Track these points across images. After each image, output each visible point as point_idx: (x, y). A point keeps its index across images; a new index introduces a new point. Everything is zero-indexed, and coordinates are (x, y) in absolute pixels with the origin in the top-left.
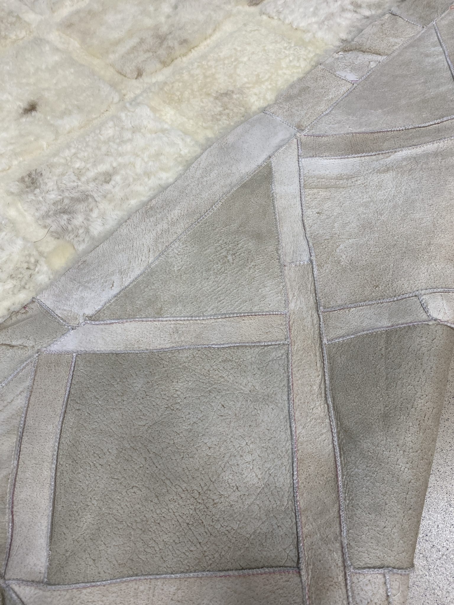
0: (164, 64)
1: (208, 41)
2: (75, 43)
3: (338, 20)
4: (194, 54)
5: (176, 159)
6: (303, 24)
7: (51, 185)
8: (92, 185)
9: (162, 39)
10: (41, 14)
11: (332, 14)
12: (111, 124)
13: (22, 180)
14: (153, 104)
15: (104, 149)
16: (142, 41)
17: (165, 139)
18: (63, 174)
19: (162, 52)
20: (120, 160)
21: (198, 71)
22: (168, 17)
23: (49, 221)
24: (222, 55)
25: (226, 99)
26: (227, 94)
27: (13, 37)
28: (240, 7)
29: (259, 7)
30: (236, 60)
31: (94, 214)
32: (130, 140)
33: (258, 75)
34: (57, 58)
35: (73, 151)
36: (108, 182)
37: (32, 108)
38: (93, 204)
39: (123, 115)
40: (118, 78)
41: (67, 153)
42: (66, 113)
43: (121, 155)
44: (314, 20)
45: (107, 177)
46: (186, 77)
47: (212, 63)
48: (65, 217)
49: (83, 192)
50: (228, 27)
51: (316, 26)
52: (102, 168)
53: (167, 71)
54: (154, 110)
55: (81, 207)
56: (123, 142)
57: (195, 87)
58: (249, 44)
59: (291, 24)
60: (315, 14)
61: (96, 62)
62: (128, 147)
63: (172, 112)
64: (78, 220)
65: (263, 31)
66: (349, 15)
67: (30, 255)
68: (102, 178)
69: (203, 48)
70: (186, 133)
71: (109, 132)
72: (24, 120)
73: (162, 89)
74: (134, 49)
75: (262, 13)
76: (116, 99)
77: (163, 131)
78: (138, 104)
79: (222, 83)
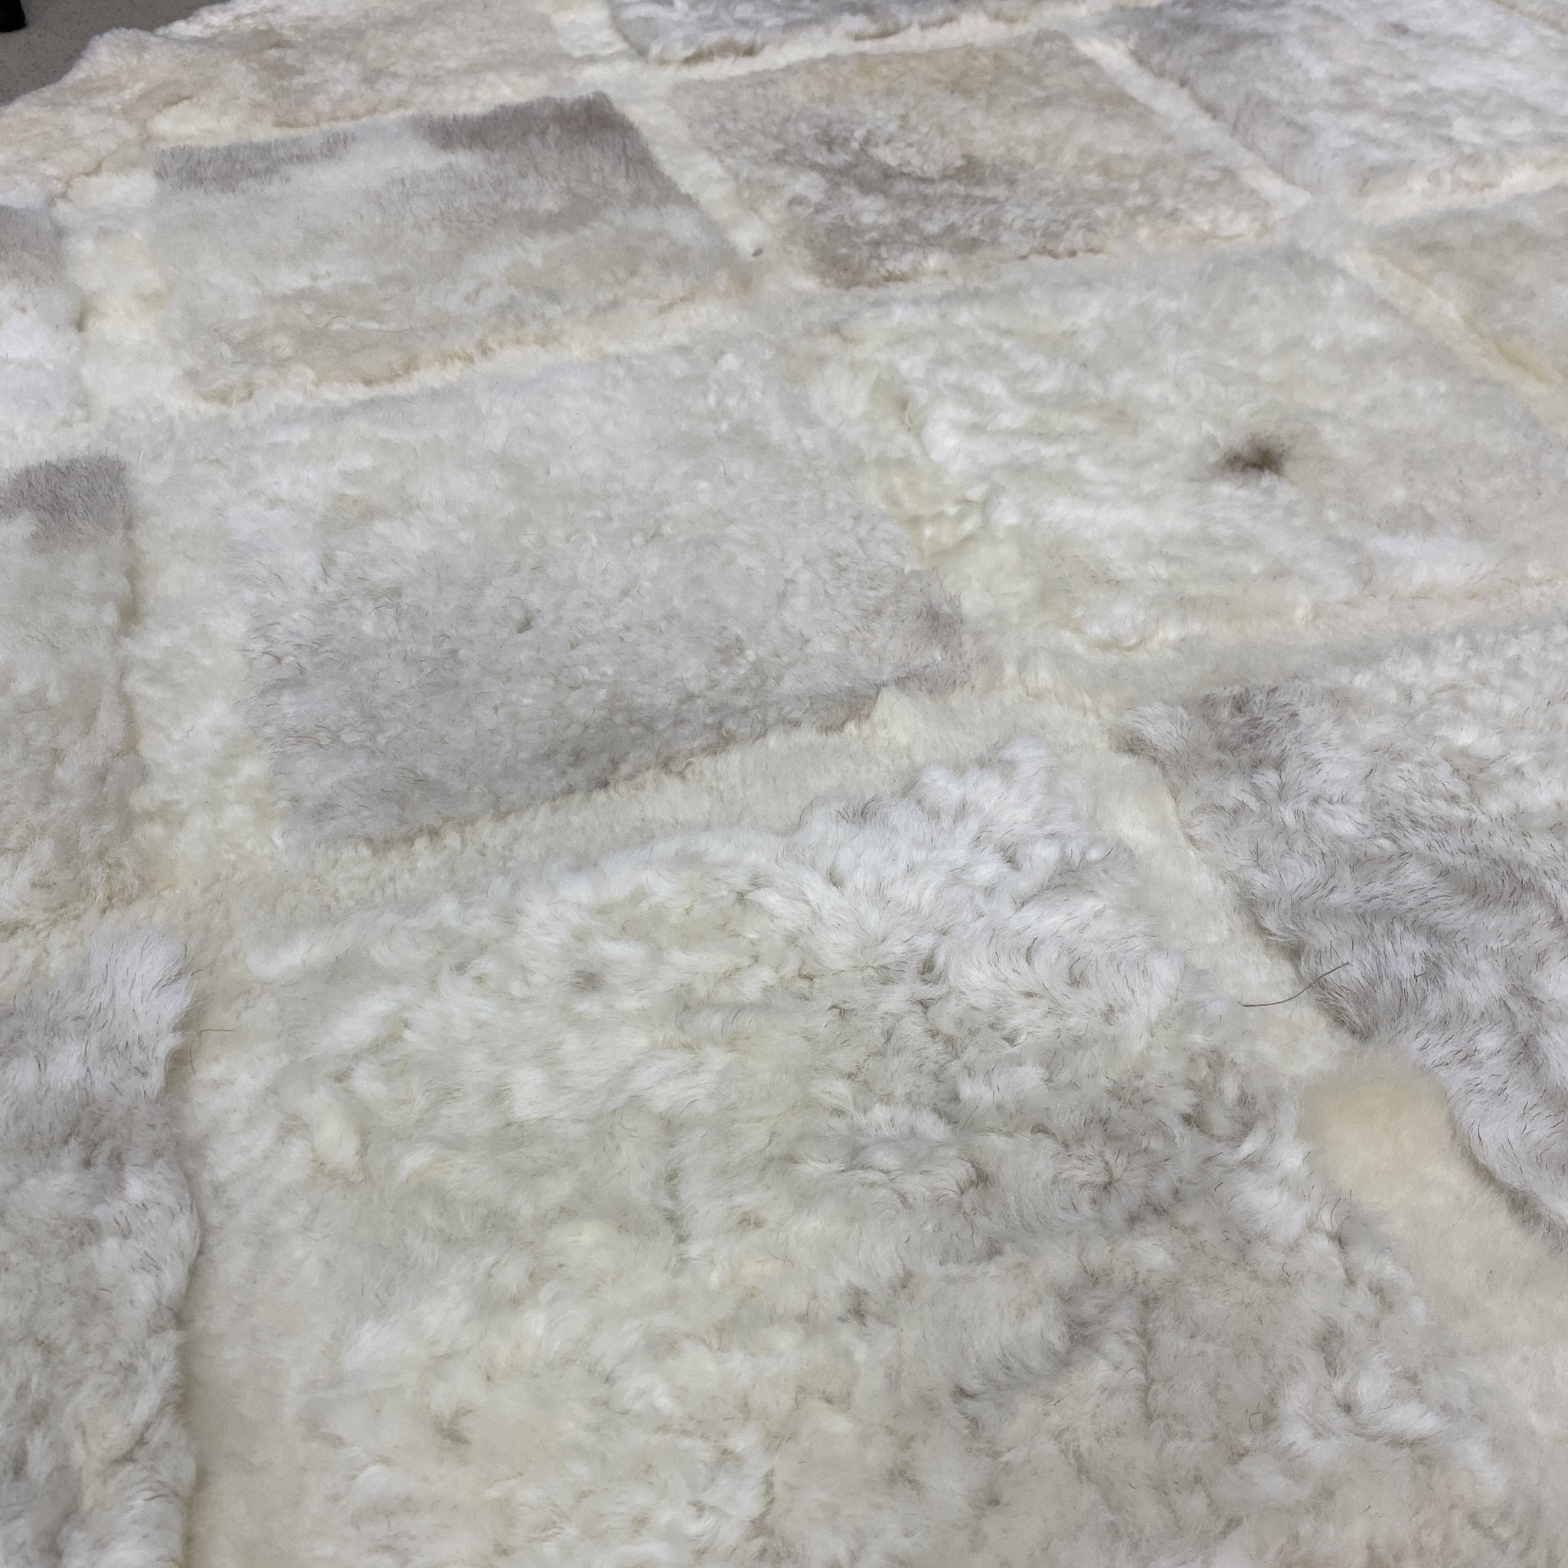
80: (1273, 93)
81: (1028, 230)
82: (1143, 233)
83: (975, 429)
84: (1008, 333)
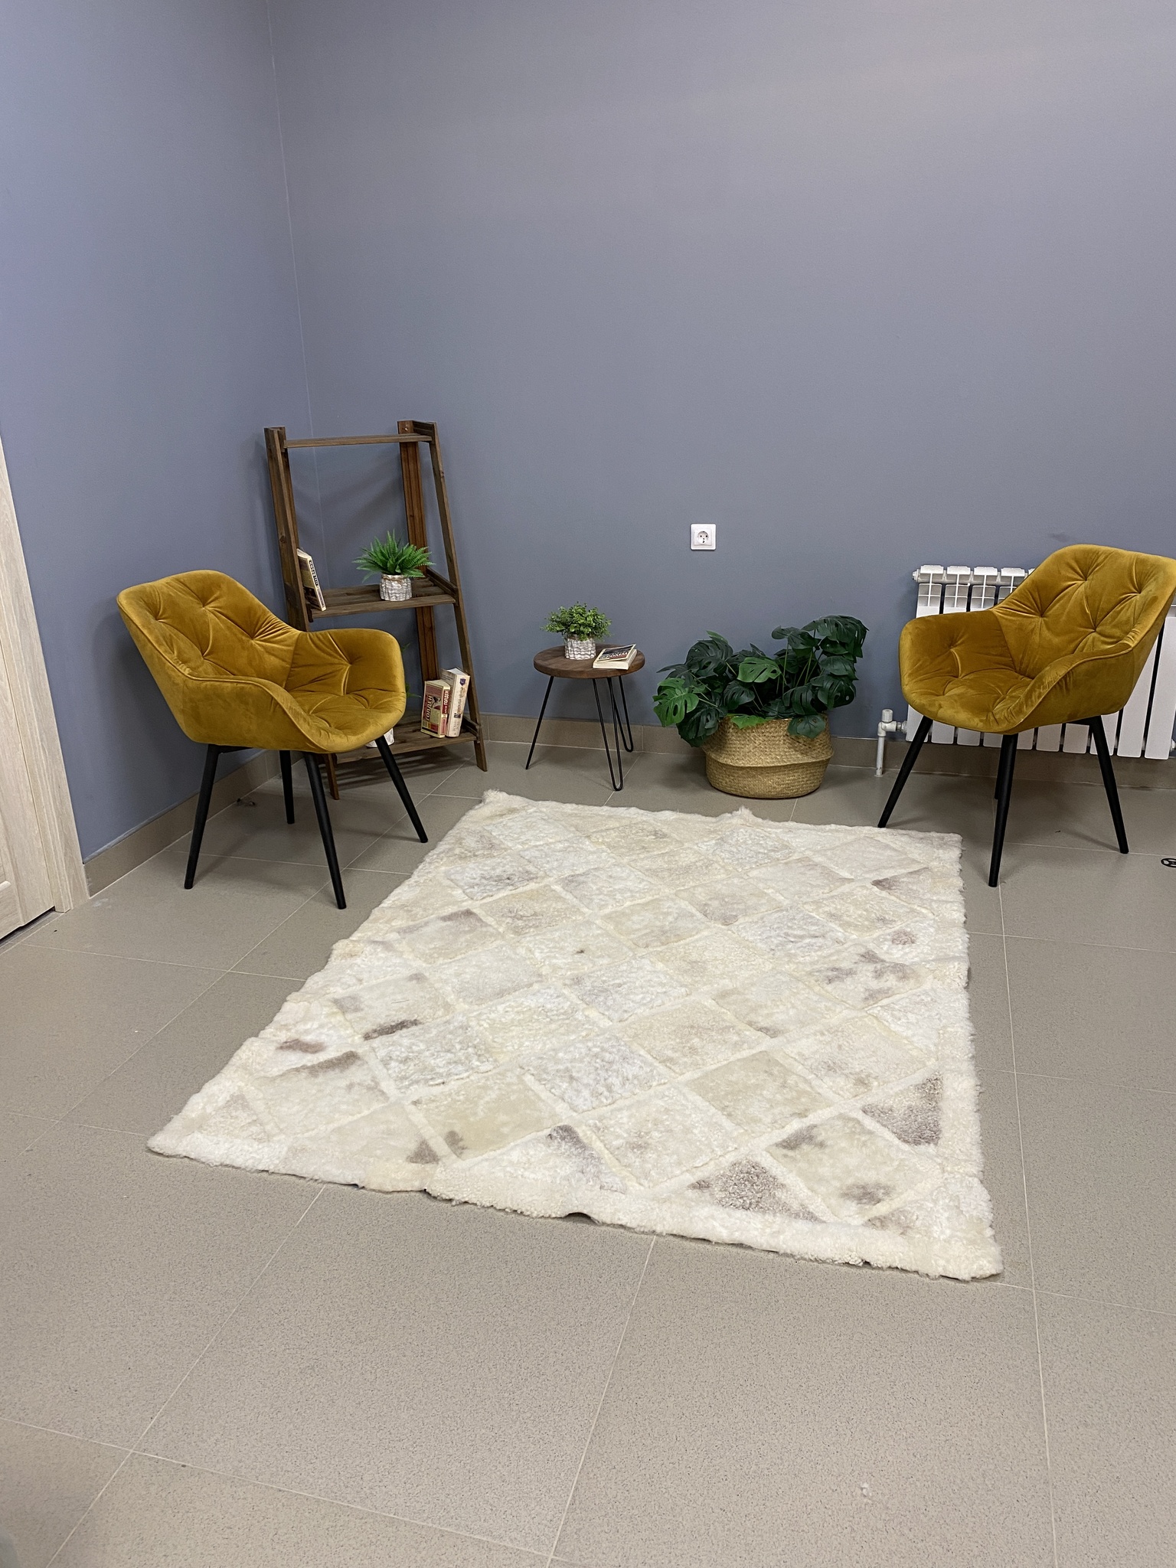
0: (663, 944)
1: (692, 937)
2: (611, 927)
3: (773, 940)
4: (682, 942)
5: (659, 984)
6: (751, 938)
9: (664, 933)
10: (592, 910)
11: (771, 937)
12: (626, 964)
13: (573, 980)
14: (652, 959)
15: (620, 974)
16: (652, 931)
17: (655, 975)
19: (663, 938)
20: (628, 979)
21: (682, 950)
22: (671, 923)
23: (585, 997)
24: (698, 945)
25: (694, 964)
26: (696, 962)
28: (716, 925)
29: (728, 926)
30: (706, 949)
32: (636, 973)
33: (716, 957)
34: (599, 932)
36: (620, 987)
37: (582, 952)
38: (609, 994)
39: (634, 962)
40: (633, 946)
41: (599, 973)
42: (601, 957)
44: (759, 937)
45: (620, 985)
46: (674, 951)
47: (691, 947)
48: (594, 996)
50: (706, 933)
51: (759, 941)
52: (617, 981)
53: (664, 947)
54: (652, 962)
55: (604, 994)
56: (630, 973)
57: (678, 956)
58: (715, 943)
59: (744, 938)
60: (761, 935)
62: (634, 975)
63: (662, 965)
64: (601, 999)
65: (726, 938)
66: (780, 939)
67: (574, 1008)
68: (616, 985)
69: (688, 940)
70: (667, 974)
71: (624, 968)
72: (576, 956)
73: (658, 954)
74: (646, 934)
75: (728, 929)
76: (631, 955)
77: (655, 972)
78: (643, 958)
79: (694, 957)
80: (586, 894)
81: (546, 923)
82: (565, 921)
83: (541, 953)
84: (544, 939)
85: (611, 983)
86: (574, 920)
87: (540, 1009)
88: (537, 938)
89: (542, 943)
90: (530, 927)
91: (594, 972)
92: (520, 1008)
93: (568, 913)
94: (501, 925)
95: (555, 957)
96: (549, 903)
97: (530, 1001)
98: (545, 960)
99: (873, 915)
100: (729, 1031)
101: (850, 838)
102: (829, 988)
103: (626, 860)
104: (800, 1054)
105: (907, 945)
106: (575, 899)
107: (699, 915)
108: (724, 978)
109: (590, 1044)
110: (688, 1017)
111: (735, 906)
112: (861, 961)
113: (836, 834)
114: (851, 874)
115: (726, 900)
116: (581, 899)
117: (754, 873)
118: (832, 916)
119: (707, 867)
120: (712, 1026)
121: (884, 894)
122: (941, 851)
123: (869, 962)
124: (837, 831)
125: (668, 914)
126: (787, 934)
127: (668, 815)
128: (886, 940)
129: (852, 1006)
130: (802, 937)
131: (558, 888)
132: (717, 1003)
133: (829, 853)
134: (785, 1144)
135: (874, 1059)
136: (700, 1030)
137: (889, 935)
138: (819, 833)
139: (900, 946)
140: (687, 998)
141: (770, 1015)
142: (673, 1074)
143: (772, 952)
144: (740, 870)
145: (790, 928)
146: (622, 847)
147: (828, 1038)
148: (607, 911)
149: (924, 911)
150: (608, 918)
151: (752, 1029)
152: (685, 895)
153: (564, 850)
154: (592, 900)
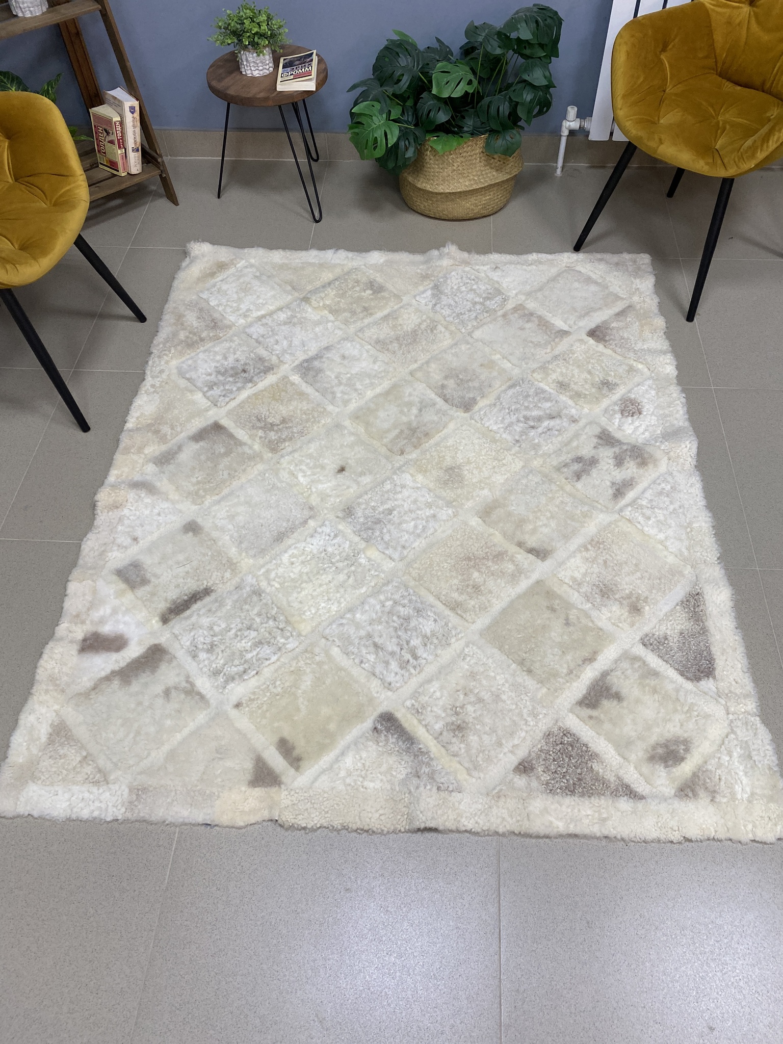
0: (415, 447)
1: (440, 434)
2: (361, 429)
3: (515, 428)
4: (432, 442)
5: (425, 504)
6: (495, 428)
7: (360, 514)
8: (382, 515)
9: (413, 431)
10: (338, 407)
11: (512, 423)
12: (389, 482)
13: (344, 510)
14: (411, 472)
15: (386, 496)
16: (402, 432)
17: (419, 493)
18: (366, 509)
19: (414, 440)
20: (396, 503)
21: (435, 454)
22: (416, 417)
23: (362, 533)
24: (448, 444)
25: (451, 472)
26: (452, 468)
27: (323, 422)
28: (458, 413)
29: (470, 413)
30: (456, 448)
31: (385, 530)
32: (400, 492)
33: (468, 458)
34: (352, 438)
35: (370, 496)
36: (391, 514)
37: (342, 470)
38: (383, 526)
39: (395, 477)
40: (388, 453)
41: (366, 497)
42: (362, 474)
43: (396, 500)
44: (501, 426)
45: (390, 511)
46: (428, 456)
47: (443, 449)
48: (371, 531)
49: (378, 519)
50: (451, 426)
51: (502, 430)
52: (386, 506)
53: (418, 451)
54: (412, 476)
55: (378, 526)
56: (396, 493)
57: (434, 463)
58: (464, 439)
59: (488, 427)
60: (502, 421)
61: (375, 442)
62: (400, 496)
63: (422, 477)
64: (377, 533)
65: (472, 431)
66: (521, 425)
67: (354, 549)
68: (386, 512)
69: (437, 438)
70: (430, 490)
71: (388, 486)
72: (339, 476)
73: (416, 464)
74: (397, 437)
75: (471, 418)
76: (390, 468)
77: (418, 488)
78: (403, 472)
79: (448, 462)
80: (327, 385)
81: (298, 433)
82: (315, 428)
83: (305, 476)
84: (303, 456)
85: (381, 509)
86: (323, 425)
87: (323, 554)
88: (296, 455)
89: (301, 462)
90: (284, 440)
91: (360, 496)
92: (304, 557)
93: (316, 414)
94: (254, 440)
95: (319, 481)
96: (294, 403)
97: (311, 546)
98: (311, 486)
99: (597, 379)
100: (503, 558)
101: (554, 271)
102: (579, 485)
103: (352, 329)
104: (574, 579)
105: (635, 417)
106: (317, 394)
107: (440, 401)
108: (483, 489)
109: (382, 597)
110: (461, 545)
111: (470, 384)
112: (600, 444)
113: (541, 267)
114: (565, 322)
115: (461, 377)
116: (324, 392)
117: (477, 334)
118: (562, 386)
119: (432, 331)
120: (486, 553)
121: (601, 347)
122: (638, 281)
123: (607, 445)
124: (541, 263)
125: (410, 404)
126: (526, 418)
127: (376, 257)
128: (615, 412)
129: (605, 506)
130: (539, 419)
131: (296, 378)
132: (484, 521)
133: (539, 295)
134: (587, 702)
135: (638, 574)
136: (477, 561)
137: (615, 404)
138: (524, 267)
139: (630, 419)
140: (455, 519)
141: (534, 531)
142: (466, 623)
143: (518, 445)
144: (463, 330)
145: (527, 408)
146: (345, 310)
147: (592, 553)
148: (352, 406)
149: (640, 366)
150: (356, 417)
151: (522, 551)
152: (419, 375)
153: (288, 322)
154: (333, 393)
